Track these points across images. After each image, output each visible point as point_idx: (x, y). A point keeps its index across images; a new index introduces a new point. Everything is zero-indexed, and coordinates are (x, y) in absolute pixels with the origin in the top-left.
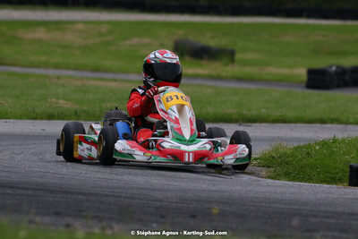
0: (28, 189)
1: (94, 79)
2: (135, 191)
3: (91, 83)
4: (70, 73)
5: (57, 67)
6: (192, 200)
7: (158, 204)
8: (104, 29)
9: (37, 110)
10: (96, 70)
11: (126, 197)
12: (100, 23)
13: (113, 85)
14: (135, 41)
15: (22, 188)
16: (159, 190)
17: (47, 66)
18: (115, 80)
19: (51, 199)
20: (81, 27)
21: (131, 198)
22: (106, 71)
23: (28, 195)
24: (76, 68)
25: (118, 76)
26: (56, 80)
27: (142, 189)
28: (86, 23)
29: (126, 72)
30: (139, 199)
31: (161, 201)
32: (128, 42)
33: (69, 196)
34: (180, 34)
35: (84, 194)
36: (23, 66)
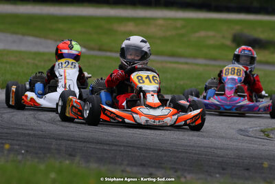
0: (121, 146)
1: (171, 62)
2: (203, 149)
3: (169, 65)
6: (247, 157)
7: (220, 159)
8: (179, 24)
10: (173, 55)
11: (195, 154)
12: (176, 19)
13: (186, 67)
14: (202, 34)
15: (116, 145)
16: (221, 149)
18: (187, 63)
19: (138, 154)
20: (161, 22)
21: (199, 154)
23: (120, 151)
25: (189, 61)
27: (207, 147)
28: (165, 19)
29: (195, 57)
30: (206, 155)
31: (222, 157)
32: (197, 35)
33: (152, 152)
34: (237, 29)
35: (164, 150)
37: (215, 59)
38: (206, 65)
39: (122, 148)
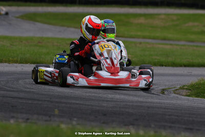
4: (150, 41)
5: (144, 37)
8: (175, 18)
10: (164, 39)
13: (168, 47)
14: (191, 24)
17: (138, 37)
18: (171, 44)
20: (163, 17)
22: (169, 40)
24: (154, 38)
26: (138, 45)
29: (179, 40)
32: (187, 25)
37: (192, 41)
38: (184, 45)
39: (40, 102)
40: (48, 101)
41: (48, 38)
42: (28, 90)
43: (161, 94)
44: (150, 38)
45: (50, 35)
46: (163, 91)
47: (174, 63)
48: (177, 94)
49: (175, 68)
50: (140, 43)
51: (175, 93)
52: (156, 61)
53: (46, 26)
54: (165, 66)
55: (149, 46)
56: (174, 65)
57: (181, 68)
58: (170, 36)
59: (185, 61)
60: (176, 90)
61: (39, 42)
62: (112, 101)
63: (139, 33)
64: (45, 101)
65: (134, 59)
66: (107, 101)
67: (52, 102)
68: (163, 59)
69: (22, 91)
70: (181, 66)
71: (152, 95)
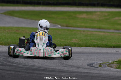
5: (86, 27)
9: (62, 43)
10: (100, 28)
13: (102, 34)
14: (117, 18)
17: (82, 27)
18: (104, 32)
24: (93, 28)
26: (82, 32)
32: (114, 19)
36: (74, 27)
37: (118, 30)
38: (113, 33)
40: (25, 72)
41: (22, 28)
42: (12, 64)
43: (99, 67)
44: (90, 28)
45: (23, 25)
46: (100, 65)
47: (107, 45)
48: (110, 67)
49: (108, 49)
50: (84, 31)
51: (108, 66)
52: (95, 43)
53: (21, 19)
54: (101, 47)
55: (89, 33)
56: (107, 46)
57: (111, 49)
58: (103, 26)
59: (114, 44)
60: (110, 64)
61: (17, 31)
62: (68, 72)
63: (83, 24)
64: (23, 72)
65: (80, 43)
66: (64, 72)
67: (28, 73)
68: (99, 43)
69: (8, 65)
70: (111, 47)
71: (94, 68)
